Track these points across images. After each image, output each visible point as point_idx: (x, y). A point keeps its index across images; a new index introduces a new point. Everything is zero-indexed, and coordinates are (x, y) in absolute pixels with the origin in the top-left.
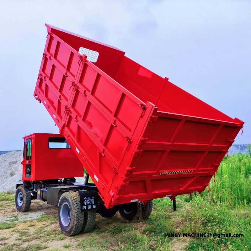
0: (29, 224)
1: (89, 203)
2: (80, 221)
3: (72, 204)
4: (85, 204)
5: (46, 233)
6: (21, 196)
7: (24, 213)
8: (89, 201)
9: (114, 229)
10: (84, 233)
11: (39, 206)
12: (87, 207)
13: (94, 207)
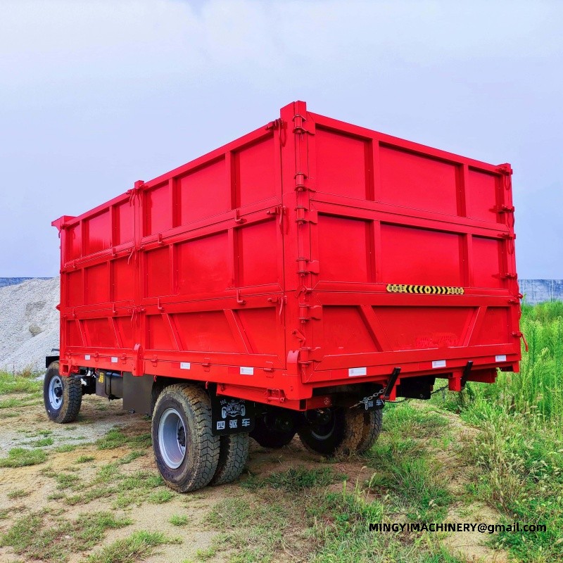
0: (79, 455)
1: (233, 414)
2: (210, 459)
3: (189, 415)
4: (224, 416)
5: (122, 482)
6: (57, 385)
7: (65, 426)
8: (233, 408)
9: (294, 479)
10: (219, 485)
11: (101, 409)
12: (227, 425)
13: (246, 423)
